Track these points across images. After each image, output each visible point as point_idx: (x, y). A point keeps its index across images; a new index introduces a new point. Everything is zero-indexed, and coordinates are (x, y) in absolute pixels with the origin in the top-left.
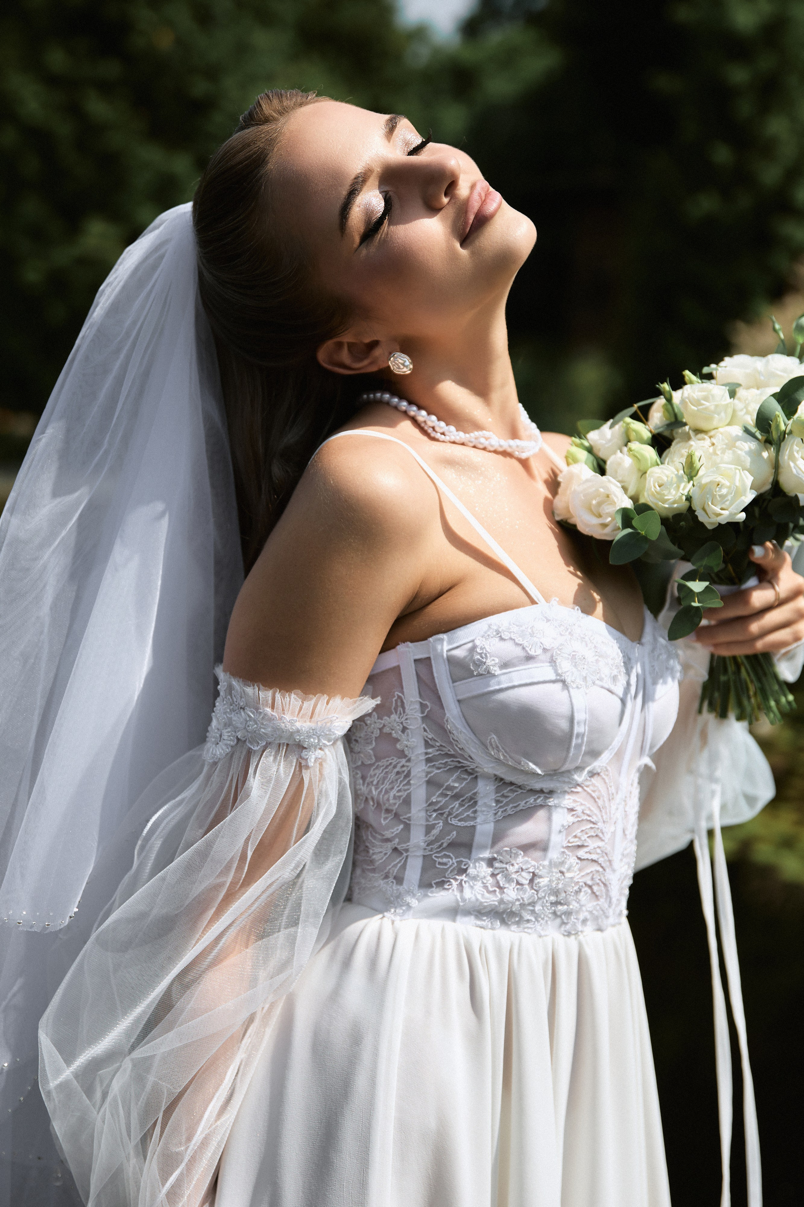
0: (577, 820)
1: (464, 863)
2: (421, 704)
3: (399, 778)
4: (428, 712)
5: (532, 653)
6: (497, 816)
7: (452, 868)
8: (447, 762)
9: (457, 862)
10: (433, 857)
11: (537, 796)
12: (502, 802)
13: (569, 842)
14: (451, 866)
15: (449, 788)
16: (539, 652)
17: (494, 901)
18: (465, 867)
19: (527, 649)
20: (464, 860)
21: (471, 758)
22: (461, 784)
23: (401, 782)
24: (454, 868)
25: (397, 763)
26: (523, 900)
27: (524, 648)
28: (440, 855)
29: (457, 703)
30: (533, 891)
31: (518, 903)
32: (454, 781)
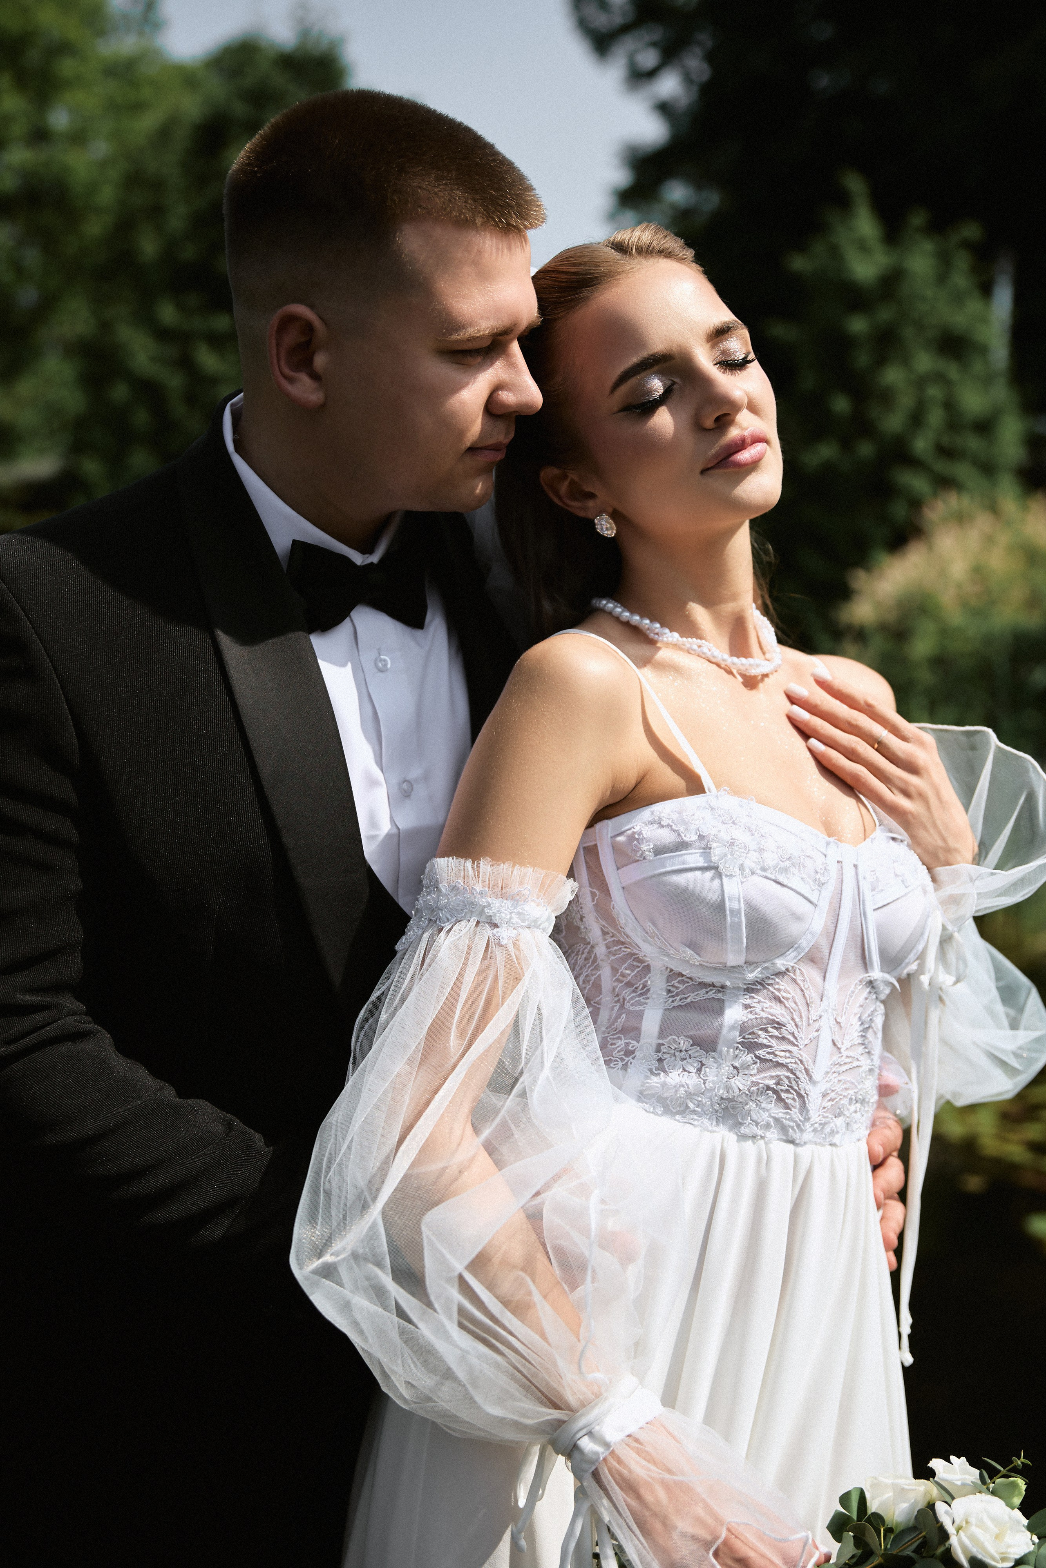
0: (754, 1017)
1: (631, 1045)
2: (592, 892)
3: (587, 964)
4: (597, 899)
5: (686, 839)
6: (667, 1004)
7: (619, 1048)
8: (621, 948)
9: (625, 1043)
10: (608, 1039)
11: (709, 989)
12: (673, 992)
13: (744, 1038)
14: (619, 1046)
15: (623, 975)
16: (694, 837)
17: (657, 1083)
18: (633, 1049)
19: (682, 834)
20: (632, 1042)
21: (639, 947)
22: (633, 971)
23: (589, 967)
24: (622, 1048)
25: (584, 949)
26: (688, 1088)
27: (679, 835)
28: (614, 1037)
29: (621, 890)
30: (700, 1080)
31: (682, 1089)
32: (626, 969)
